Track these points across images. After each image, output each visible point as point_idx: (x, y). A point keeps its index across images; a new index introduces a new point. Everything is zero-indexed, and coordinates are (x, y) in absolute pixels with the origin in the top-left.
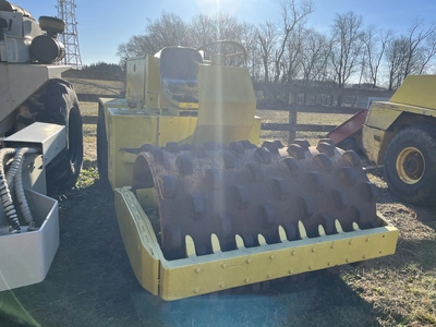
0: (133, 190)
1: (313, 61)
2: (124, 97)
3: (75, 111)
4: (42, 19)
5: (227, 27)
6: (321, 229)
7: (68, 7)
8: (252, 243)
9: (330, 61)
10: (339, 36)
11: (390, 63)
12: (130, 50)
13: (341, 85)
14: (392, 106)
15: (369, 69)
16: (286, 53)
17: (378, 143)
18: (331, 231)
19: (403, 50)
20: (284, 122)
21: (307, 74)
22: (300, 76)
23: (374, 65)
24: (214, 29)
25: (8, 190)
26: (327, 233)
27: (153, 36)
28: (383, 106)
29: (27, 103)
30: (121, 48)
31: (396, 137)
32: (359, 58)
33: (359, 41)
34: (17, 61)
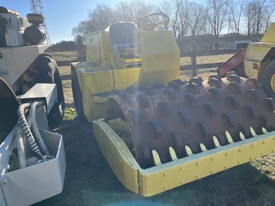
0: (106, 121)
1: (197, 23)
2: (86, 61)
3: (57, 73)
4: (29, 15)
5: (139, 8)
6: (242, 135)
7: (38, 8)
8: (197, 151)
9: (207, 21)
10: (212, 5)
11: (247, 18)
12: (80, 31)
13: (217, 36)
14: (264, 45)
15: (234, 23)
16: (179, 19)
17: (256, 71)
18: (249, 136)
19: (254, 9)
20: (188, 64)
21: (193, 32)
22: (189, 34)
23: (237, 21)
24: (131, 10)
25: (31, 133)
26: (246, 138)
27: (93, 20)
28: (257, 46)
29: (27, 72)
30: (74, 30)
31: (269, 65)
32: (227, 17)
33: (225, 6)
34: (17, 44)
